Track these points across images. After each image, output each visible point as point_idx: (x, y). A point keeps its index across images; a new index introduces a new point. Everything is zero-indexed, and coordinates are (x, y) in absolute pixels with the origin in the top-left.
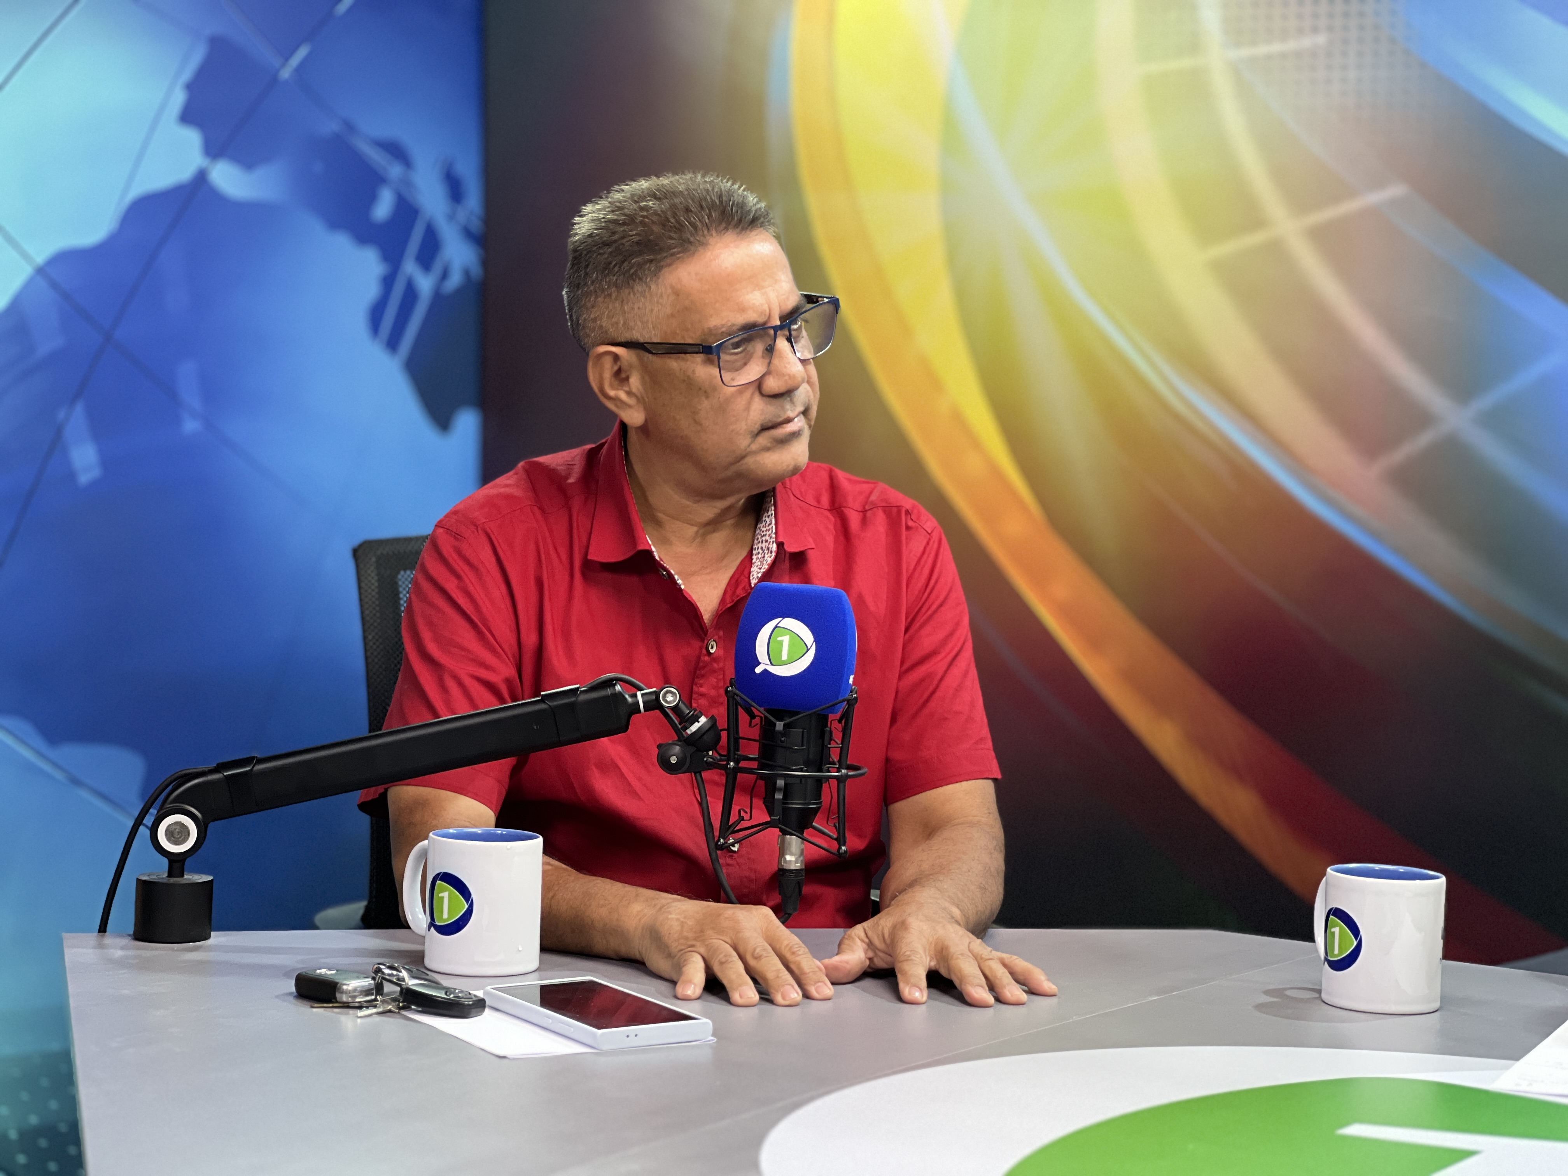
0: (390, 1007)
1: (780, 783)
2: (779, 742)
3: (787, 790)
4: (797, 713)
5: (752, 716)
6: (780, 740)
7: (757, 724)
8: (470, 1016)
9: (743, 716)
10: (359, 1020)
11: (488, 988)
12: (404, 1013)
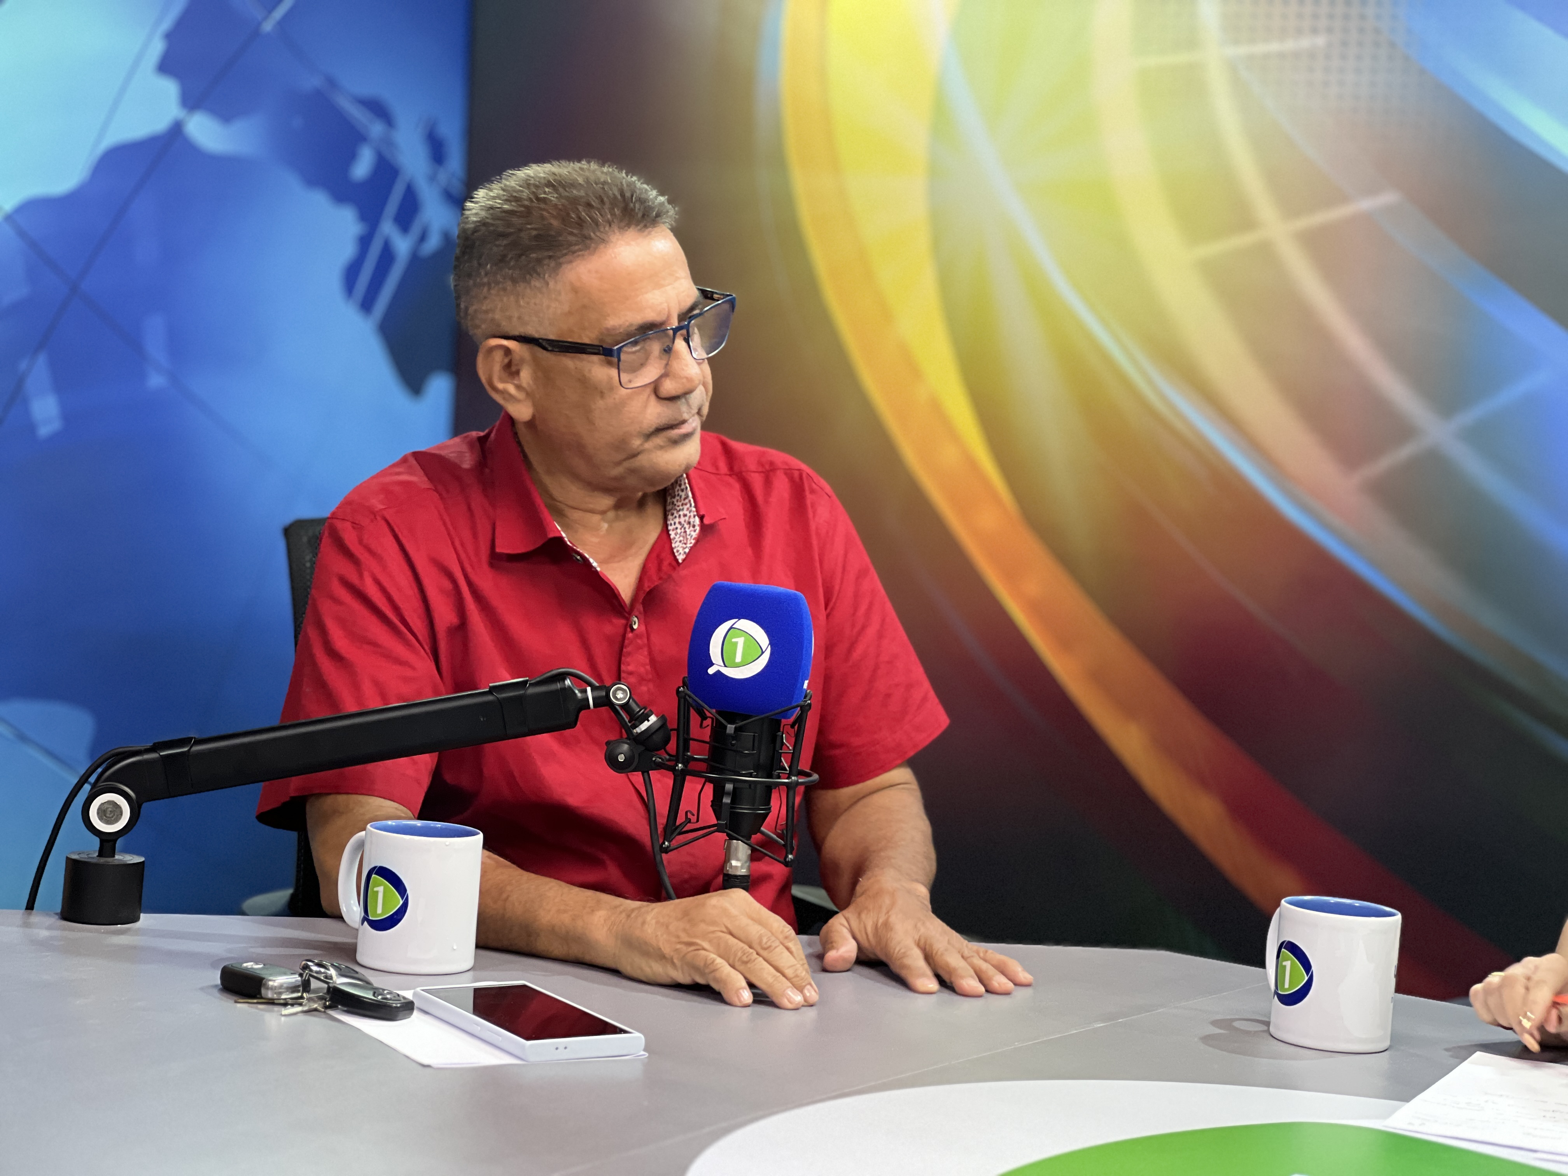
0: (315, 1006)
1: (729, 787)
2: (730, 745)
3: (736, 795)
4: (749, 717)
5: (704, 717)
6: (731, 744)
7: (708, 725)
8: (398, 1018)
9: (694, 717)
10: (283, 1019)
11: (418, 989)
12: (331, 1012)
